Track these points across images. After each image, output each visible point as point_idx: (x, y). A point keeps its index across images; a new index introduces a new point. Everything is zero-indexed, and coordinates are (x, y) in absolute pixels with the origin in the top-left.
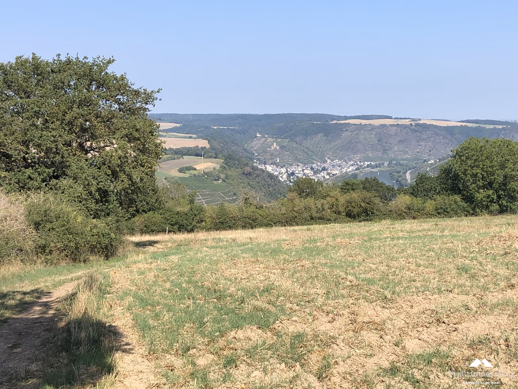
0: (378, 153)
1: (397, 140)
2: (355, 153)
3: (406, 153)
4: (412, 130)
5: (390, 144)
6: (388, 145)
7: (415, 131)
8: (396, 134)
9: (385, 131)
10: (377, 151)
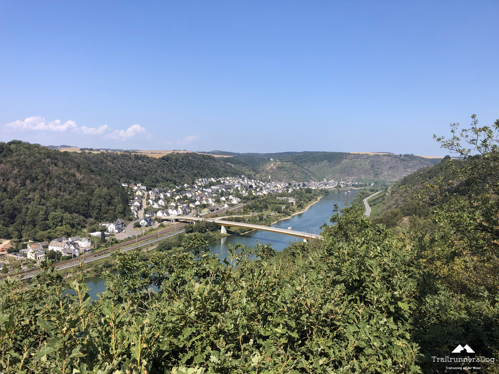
0: (370, 176)
1: (388, 167)
2: (349, 176)
3: (394, 177)
4: (400, 160)
5: (381, 169)
6: (379, 170)
7: (404, 160)
8: (387, 162)
9: (378, 159)
10: (369, 174)
